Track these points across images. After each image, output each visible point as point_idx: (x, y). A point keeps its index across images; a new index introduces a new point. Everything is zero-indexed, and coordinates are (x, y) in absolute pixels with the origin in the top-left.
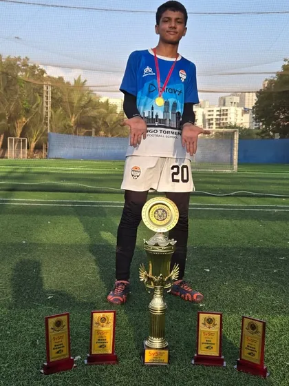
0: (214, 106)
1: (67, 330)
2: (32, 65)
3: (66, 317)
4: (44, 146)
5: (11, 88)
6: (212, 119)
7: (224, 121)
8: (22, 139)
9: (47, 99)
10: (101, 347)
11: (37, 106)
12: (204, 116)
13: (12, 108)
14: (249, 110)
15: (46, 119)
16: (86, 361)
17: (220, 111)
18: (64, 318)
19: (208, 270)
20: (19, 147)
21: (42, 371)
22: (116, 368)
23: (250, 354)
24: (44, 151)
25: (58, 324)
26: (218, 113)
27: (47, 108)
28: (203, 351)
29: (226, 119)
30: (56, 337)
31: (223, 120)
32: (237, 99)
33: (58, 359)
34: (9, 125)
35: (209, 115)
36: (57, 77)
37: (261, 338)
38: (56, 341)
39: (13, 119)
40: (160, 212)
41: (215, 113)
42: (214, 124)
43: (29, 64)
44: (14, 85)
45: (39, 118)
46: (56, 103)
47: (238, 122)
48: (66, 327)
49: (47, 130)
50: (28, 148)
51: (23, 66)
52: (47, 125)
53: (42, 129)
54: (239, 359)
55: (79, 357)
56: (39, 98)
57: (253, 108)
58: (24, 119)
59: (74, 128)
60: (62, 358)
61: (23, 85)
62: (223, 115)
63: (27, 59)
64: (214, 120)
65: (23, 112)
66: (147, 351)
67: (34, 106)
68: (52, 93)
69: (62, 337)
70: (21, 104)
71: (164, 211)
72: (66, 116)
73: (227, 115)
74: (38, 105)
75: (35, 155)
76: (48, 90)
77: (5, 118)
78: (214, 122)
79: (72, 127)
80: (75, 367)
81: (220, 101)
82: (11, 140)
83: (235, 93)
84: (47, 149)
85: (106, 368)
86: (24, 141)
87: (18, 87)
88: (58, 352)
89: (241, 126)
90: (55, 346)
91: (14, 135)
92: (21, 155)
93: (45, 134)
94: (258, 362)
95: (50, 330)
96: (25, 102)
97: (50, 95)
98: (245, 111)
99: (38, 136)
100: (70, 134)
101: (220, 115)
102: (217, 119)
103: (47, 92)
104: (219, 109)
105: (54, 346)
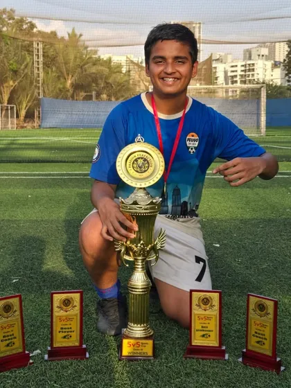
0: (238, 59)
1: (19, 317)
2: (19, 18)
3: (18, 299)
4: (36, 114)
6: (236, 76)
7: (250, 78)
8: (9, 106)
9: (38, 58)
11: (26, 66)
12: (226, 72)
14: (280, 63)
15: (38, 82)
16: (46, 357)
17: (245, 66)
18: (15, 301)
19: (218, 245)
20: (6, 116)
22: (82, 365)
23: (258, 342)
24: (36, 120)
25: (7, 308)
26: (243, 68)
27: (38, 68)
28: (197, 341)
29: (253, 75)
30: (5, 325)
31: (249, 76)
32: (265, 51)
33: (8, 353)
35: (232, 71)
36: (49, 32)
37: (272, 321)
38: (5, 330)
40: (140, 161)
41: (239, 69)
42: (239, 82)
43: (16, 18)
45: (29, 82)
46: (50, 61)
47: (268, 78)
48: (18, 313)
49: (39, 95)
50: (18, 117)
51: (10, 19)
52: (39, 89)
53: (33, 92)
54: (245, 350)
55: (38, 351)
56: (28, 59)
57: (285, 60)
58: (11, 83)
59: (71, 91)
60: (14, 352)
61: (9, 43)
62: (249, 70)
63: (13, 11)
64: (238, 77)
65: (9, 74)
66: (125, 342)
67: (23, 67)
68: (43, 50)
69: (12, 326)
70: (6, 64)
71: (145, 160)
72: (60, 77)
73: (253, 70)
74: (27, 64)
75: (25, 125)
76: (39, 47)
78: (238, 79)
79: (68, 91)
80: (31, 364)
81: (245, 54)
83: (263, 44)
84: (39, 117)
85: (72, 364)
86: (12, 108)
87: (2, 44)
88: (8, 345)
89: (271, 83)
90: (4, 337)
91: (0, 102)
92: (10, 126)
93: (37, 99)
94: (269, 353)
96: (11, 62)
97: (41, 53)
98: (276, 65)
99: (28, 102)
100: (66, 98)
101: (245, 71)
102: (242, 76)
103: (38, 50)
104: (244, 63)
105: (2, 338)
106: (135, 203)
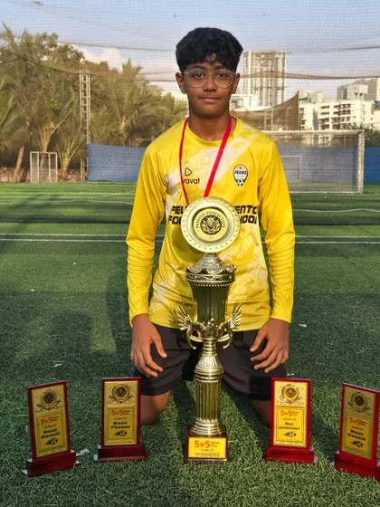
0: (330, 99)
1: (64, 408)
2: (63, 45)
3: (61, 387)
4: (82, 164)
5: (31, 80)
6: (327, 120)
7: (345, 122)
8: (49, 153)
9: (85, 95)
10: (118, 434)
11: (71, 105)
12: (315, 115)
13: (34, 110)
15: (84, 123)
16: (96, 457)
17: (339, 107)
18: (59, 390)
19: (305, 326)
20: (46, 165)
21: (25, 472)
22: (141, 466)
23: (355, 443)
24: (82, 170)
25: (49, 398)
26: (336, 110)
27: (85, 107)
28: (280, 438)
29: (348, 118)
30: (46, 418)
31: (343, 120)
32: (364, 89)
33: (49, 452)
34: (31, 134)
35: (323, 114)
36: (99, 63)
37: (372, 417)
38: (45, 425)
39: (36, 125)
40: (211, 221)
41: (332, 110)
42: (331, 126)
43: (59, 44)
44: (36, 76)
45: (74, 123)
46: (99, 100)
47: (367, 122)
48: (62, 403)
49: (85, 140)
50: (59, 167)
51: (51, 46)
52: (85, 133)
53: (78, 139)
54: (338, 452)
55: (86, 450)
56: (74, 96)
58: (52, 125)
59: (125, 136)
60: (57, 451)
61: (49, 75)
62: (344, 112)
63: (55, 36)
64: (331, 120)
65: (49, 115)
66: (192, 441)
67: (67, 106)
68: (92, 86)
69: (55, 419)
70: (47, 102)
71: (216, 219)
72: (113, 118)
73: (349, 112)
74: (72, 103)
75: (69, 177)
76: (85, 80)
77: (25, 124)
78: (330, 123)
79: (121, 135)
80: (77, 465)
81: (339, 93)
82: (34, 155)
83: (361, 80)
84: (86, 168)
85: (127, 466)
86: (53, 156)
87: (41, 77)
88: (49, 443)
89: (370, 128)
90: (45, 432)
91: (38, 149)
92: (50, 178)
93: (83, 146)
94: (368, 456)
95: (36, 408)
96: (52, 100)
97: (88, 88)
98: (377, 106)
99: (73, 149)
100: (119, 144)
102: (334, 119)
103: (85, 86)
104: (337, 104)
105: (42, 434)
106: (204, 272)
